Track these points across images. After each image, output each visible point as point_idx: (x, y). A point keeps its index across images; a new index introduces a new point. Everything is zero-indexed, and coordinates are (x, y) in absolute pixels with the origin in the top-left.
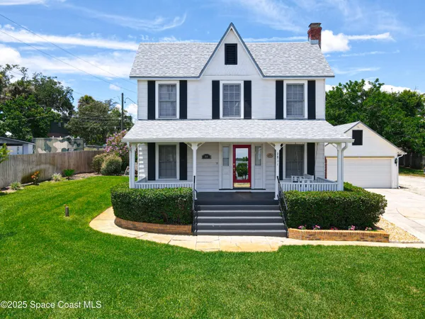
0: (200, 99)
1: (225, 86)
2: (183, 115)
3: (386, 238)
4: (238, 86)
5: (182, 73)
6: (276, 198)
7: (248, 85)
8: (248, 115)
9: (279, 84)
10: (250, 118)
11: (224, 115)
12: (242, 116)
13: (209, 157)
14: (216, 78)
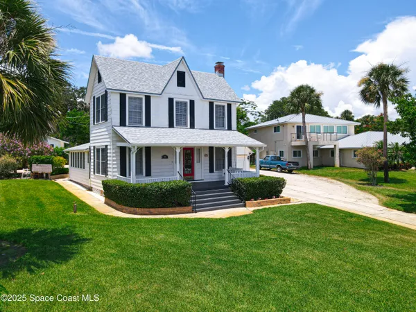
0: (160, 111)
1: (177, 103)
2: (148, 124)
3: (289, 200)
4: (186, 103)
5: (147, 90)
6: (226, 184)
7: (192, 102)
8: (192, 126)
9: (211, 104)
10: (194, 128)
11: (176, 125)
12: (189, 127)
13: (167, 157)
14: (172, 97)
